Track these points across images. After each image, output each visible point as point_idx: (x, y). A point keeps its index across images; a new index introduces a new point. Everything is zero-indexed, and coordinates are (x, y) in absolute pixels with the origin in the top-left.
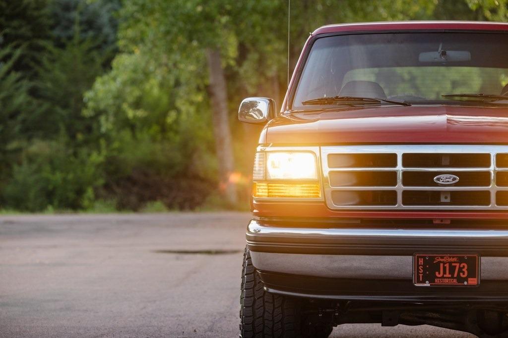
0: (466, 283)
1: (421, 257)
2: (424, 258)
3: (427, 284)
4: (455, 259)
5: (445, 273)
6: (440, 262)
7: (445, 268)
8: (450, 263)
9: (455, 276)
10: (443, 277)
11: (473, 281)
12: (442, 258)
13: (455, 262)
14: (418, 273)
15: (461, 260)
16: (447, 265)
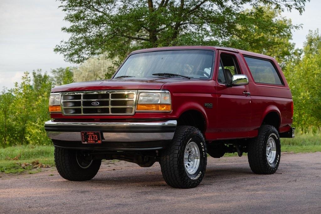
0: (97, 142)
1: (83, 132)
2: (84, 133)
3: (86, 143)
4: (93, 133)
5: (91, 139)
6: (88, 134)
7: (90, 136)
8: (92, 135)
9: (94, 140)
10: (90, 140)
11: (99, 142)
12: (89, 133)
13: (93, 135)
14: (83, 139)
15: (95, 134)
16: (91, 136)
